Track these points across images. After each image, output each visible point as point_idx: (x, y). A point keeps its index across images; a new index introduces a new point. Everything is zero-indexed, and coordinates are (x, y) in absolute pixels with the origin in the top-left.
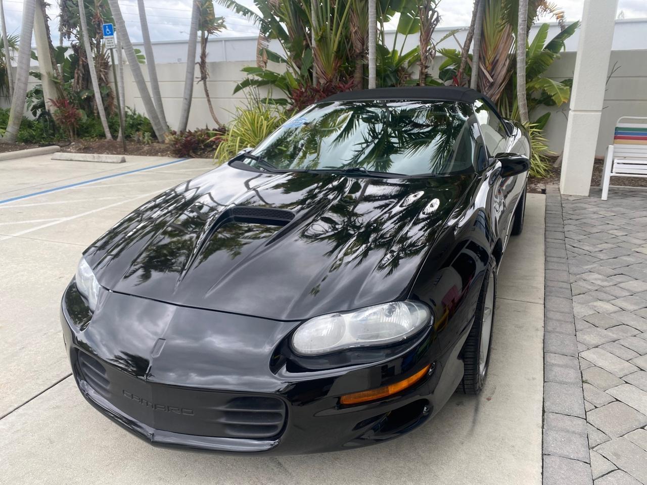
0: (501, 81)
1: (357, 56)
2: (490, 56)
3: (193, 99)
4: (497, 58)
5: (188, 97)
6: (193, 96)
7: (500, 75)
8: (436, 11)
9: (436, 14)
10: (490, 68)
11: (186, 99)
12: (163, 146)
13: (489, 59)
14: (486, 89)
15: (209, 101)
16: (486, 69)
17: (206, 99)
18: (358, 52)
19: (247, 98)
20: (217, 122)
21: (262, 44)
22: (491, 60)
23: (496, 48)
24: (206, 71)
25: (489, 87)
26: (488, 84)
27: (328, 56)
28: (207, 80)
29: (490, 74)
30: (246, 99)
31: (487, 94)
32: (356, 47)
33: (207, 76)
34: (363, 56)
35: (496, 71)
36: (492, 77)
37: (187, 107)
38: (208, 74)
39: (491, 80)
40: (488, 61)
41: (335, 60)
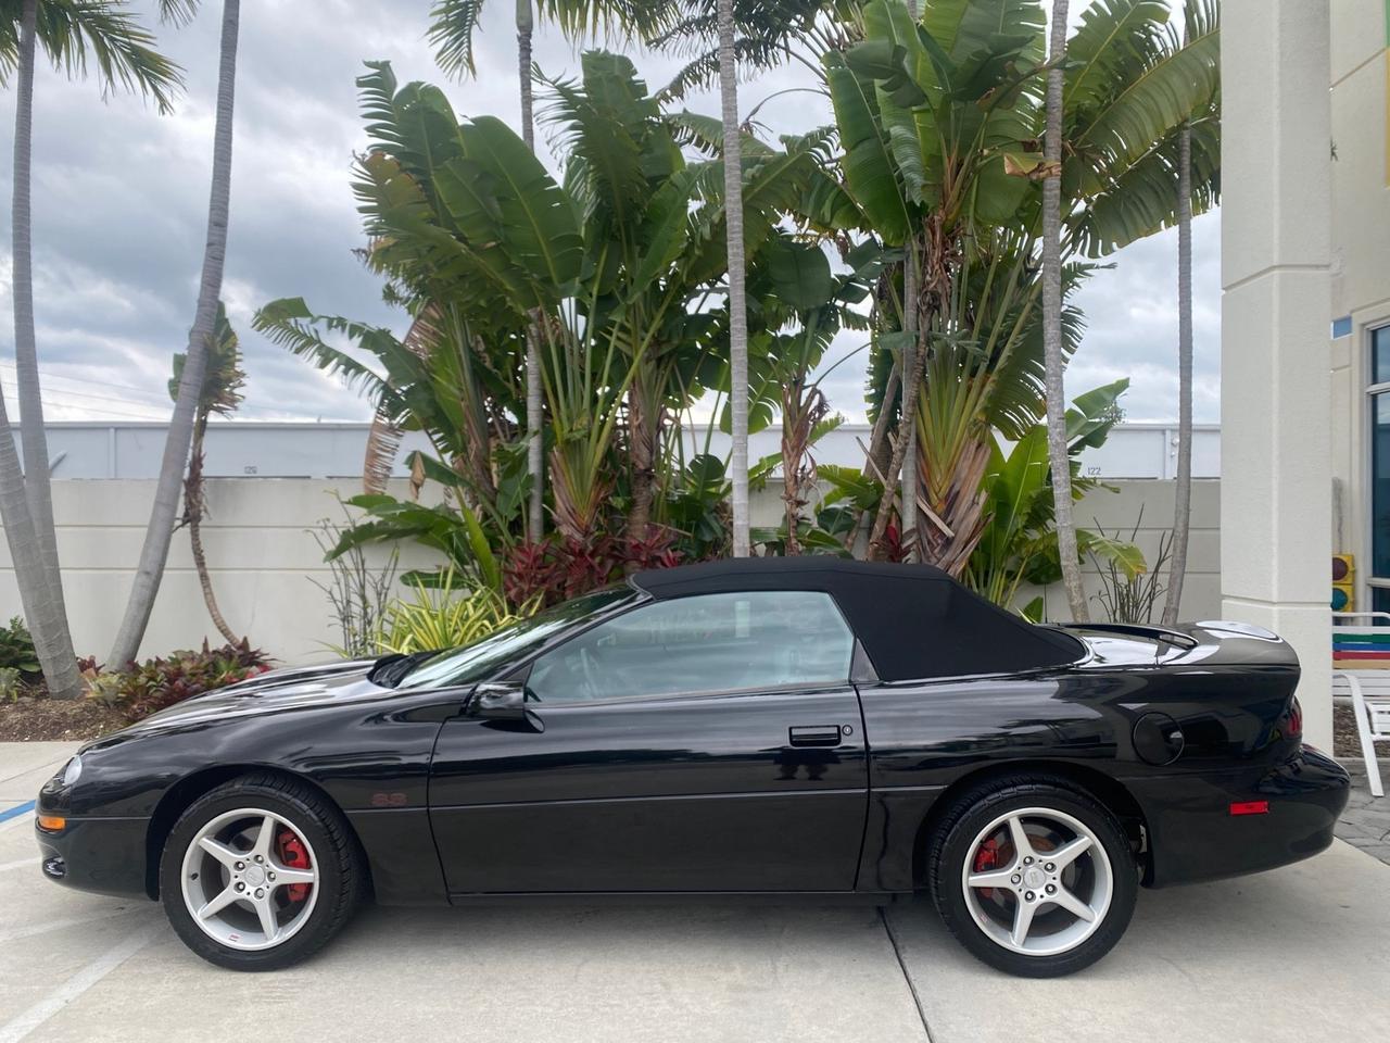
0: (967, 535)
1: (637, 477)
2: (940, 482)
3: (165, 572)
4: (956, 489)
5: (152, 567)
6: (167, 566)
7: (965, 523)
8: (819, 392)
9: (817, 396)
10: (942, 508)
11: (147, 573)
12: (72, 708)
13: (937, 490)
14: (936, 551)
15: (204, 577)
16: (934, 509)
17: (196, 573)
18: (642, 467)
19: (334, 569)
20: (225, 632)
21: (379, 441)
22: (940, 495)
23: (952, 468)
24: (200, 502)
25: (943, 545)
26: (940, 541)
27: (581, 474)
28: (200, 524)
29: (944, 520)
30: (332, 572)
31: (939, 560)
32: (638, 456)
33: (203, 514)
34: (651, 477)
35: (955, 514)
36: (949, 525)
37: (147, 593)
38: (206, 511)
39: (948, 532)
40: (936, 495)
41: (596, 483)
